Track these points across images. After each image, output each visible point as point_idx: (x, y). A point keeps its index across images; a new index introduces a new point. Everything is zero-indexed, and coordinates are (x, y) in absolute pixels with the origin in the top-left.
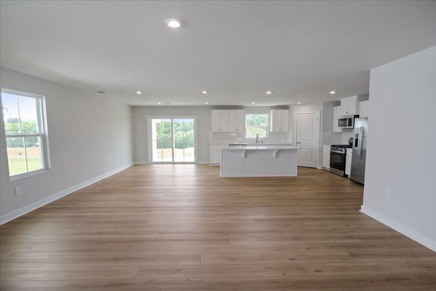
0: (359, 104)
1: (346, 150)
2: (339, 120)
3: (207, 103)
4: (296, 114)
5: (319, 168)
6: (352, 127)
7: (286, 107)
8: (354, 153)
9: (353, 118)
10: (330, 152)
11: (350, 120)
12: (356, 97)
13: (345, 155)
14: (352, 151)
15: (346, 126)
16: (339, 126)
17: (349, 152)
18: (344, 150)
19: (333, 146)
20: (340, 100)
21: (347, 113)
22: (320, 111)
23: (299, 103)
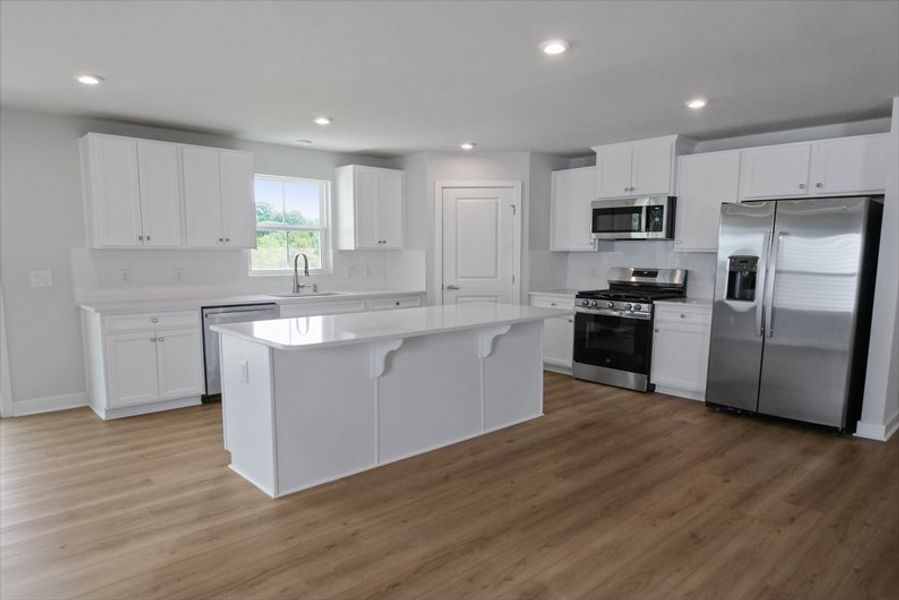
0: (676, 162)
1: (654, 307)
2: (598, 212)
3: (88, 80)
4: (439, 184)
6: (662, 235)
9: (666, 206)
16: (596, 231)
17: (671, 313)
18: (646, 305)
19: (582, 294)
20: (594, 149)
21: (632, 189)
22: (523, 183)
23: (467, 147)
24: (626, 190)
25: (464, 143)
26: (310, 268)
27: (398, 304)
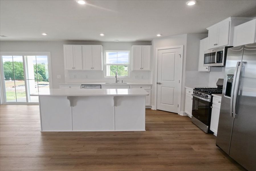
0: (233, 30)
1: (212, 97)
2: (206, 55)
4: (157, 49)
5: (181, 114)
6: (222, 64)
7: (148, 43)
8: (223, 103)
9: (224, 50)
10: (192, 97)
11: (220, 53)
12: (229, 19)
13: (211, 103)
14: (220, 100)
15: (215, 63)
16: (205, 63)
17: (217, 100)
18: (209, 96)
19: (196, 89)
20: (207, 29)
21: (217, 44)
22: (184, 46)
23: (159, 35)
24: (215, 45)
25: (157, 34)
26: (117, 76)
27: (141, 88)
